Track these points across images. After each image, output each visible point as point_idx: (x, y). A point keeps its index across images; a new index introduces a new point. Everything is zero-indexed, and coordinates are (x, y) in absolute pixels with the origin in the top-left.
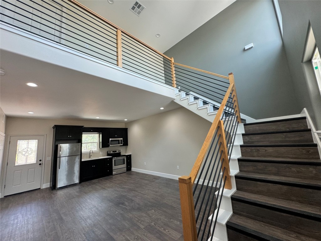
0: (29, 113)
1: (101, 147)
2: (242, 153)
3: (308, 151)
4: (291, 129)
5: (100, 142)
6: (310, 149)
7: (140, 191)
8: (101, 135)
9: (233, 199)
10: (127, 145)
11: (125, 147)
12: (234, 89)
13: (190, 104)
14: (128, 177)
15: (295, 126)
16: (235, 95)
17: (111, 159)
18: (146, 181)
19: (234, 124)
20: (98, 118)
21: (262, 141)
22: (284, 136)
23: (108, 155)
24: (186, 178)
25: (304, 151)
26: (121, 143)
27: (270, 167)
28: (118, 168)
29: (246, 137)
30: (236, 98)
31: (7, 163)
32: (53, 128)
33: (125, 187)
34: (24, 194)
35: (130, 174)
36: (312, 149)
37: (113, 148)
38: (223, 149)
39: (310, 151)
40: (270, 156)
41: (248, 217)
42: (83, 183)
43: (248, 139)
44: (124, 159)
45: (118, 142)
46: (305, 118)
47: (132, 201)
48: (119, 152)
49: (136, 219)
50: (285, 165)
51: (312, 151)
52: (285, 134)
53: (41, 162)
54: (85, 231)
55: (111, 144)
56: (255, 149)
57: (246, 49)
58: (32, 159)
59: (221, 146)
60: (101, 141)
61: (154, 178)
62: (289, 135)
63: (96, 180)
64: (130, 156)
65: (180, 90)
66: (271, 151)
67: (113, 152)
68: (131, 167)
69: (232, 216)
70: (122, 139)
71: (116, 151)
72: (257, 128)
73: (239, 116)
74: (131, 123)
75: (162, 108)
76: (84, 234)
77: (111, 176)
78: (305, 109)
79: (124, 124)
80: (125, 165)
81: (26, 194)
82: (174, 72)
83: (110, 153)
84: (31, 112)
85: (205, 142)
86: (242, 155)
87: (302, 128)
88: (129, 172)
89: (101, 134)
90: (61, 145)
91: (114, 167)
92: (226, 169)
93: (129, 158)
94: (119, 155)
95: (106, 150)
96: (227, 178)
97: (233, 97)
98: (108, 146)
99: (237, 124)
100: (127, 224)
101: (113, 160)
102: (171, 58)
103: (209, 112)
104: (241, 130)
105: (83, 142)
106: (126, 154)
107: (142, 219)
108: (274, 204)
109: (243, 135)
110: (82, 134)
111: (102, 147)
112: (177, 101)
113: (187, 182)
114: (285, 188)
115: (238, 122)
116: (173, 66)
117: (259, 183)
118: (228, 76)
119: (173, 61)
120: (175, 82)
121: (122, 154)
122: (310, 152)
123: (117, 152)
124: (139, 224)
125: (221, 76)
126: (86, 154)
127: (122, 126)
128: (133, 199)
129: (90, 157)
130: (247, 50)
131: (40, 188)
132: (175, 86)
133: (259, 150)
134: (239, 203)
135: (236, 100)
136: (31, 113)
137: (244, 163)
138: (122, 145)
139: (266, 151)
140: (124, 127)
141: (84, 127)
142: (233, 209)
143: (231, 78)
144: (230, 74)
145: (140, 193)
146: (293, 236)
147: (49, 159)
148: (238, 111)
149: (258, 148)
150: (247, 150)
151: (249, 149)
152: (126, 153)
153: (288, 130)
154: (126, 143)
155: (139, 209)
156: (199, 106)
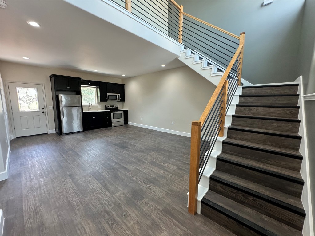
0: (24, 58)
1: (99, 101)
2: (236, 111)
3: (291, 112)
4: (283, 94)
5: (98, 97)
6: (292, 110)
7: (140, 140)
8: (99, 90)
9: (224, 143)
10: (124, 101)
11: (121, 103)
12: (242, 51)
13: (194, 63)
14: (126, 129)
15: (287, 91)
16: (242, 57)
17: (110, 113)
18: (144, 133)
19: (234, 87)
20: (96, 71)
21: (255, 103)
22: (275, 99)
23: (106, 109)
24: (198, 122)
25: (288, 112)
26: (119, 99)
27: (258, 122)
28: (116, 121)
29: (243, 99)
30: (242, 61)
31: (12, 108)
32: (50, 77)
33: (126, 136)
34: (35, 137)
35: (128, 127)
36: (294, 110)
37: (111, 103)
38: (224, 106)
39: (292, 111)
40: (259, 115)
41: (232, 155)
42: (86, 131)
43: (243, 100)
44: (122, 113)
45: (115, 97)
46: (297, 85)
47: (135, 146)
48: (116, 107)
49: (140, 157)
50: (270, 121)
51: (294, 111)
52: (276, 97)
53: (43, 110)
54: (101, 163)
55: (109, 99)
56: (248, 109)
57: (264, 4)
58: (35, 107)
59: (222, 103)
60: (99, 95)
61: (151, 131)
62: (280, 98)
63: (97, 130)
64: (127, 111)
65: (186, 47)
66: (261, 110)
67: (111, 106)
68: (128, 121)
69: (221, 154)
70: (119, 95)
71: (113, 106)
72: (253, 91)
73: (240, 79)
74: (128, 79)
75: (163, 66)
76: (101, 164)
77: (111, 128)
78: (301, 77)
79: (121, 79)
80: (122, 119)
81: (36, 137)
82: (182, 24)
83: (108, 107)
84: (26, 57)
85: (212, 97)
86: (236, 113)
87: (293, 94)
88: (126, 125)
89: (98, 88)
90: (61, 95)
91: (113, 120)
92: (222, 122)
93: (126, 113)
94: (116, 109)
95: (104, 104)
96: (221, 129)
97: (239, 60)
98: (106, 100)
99: (236, 87)
100: (134, 160)
101: (112, 114)
102: (181, 6)
103: (212, 73)
104: (239, 91)
105: (82, 95)
106: (124, 110)
107: (145, 157)
108: (254, 146)
109: (240, 96)
110: (81, 86)
111: (101, 101)
112: (182, 59)
113: (199, 124)
114: (265, 136)
115: (238, 84)
116: (182, 16)
117: (246, 133)
118: (239, 36)
119: (182, 11)
120: (181, 37)
121: (119, 109)
122: (292, 113)
123: (115, 107)
124: (143, 160)
125: (232, 35)
126: (86, 106)
127: (119, 82)
128: (135, 144)
129: (89, 110)
130: (266, 5)
131: (47, 133)
132: (181, 41)
133: (251, 109)
134: (228, 145)
135: (241, 62)
136: (26, 59)
137: (237, 119)
138: (119, 100)
139: (257, 110)
140: (121, 83)
141: (82, 80)
142: (222, 150)
143: (242, 38)
144: (242, 34)
145: (140, 141)
146: (262, 164)
147: (51, 108)
148: (240, 74)
149: (251, 108)
150: (241, 109)
151: (243, 108)
152: (122, 109)
153: (280, 94)
154: (123, 99)
155: (142, 151)
156: (204, 66)
